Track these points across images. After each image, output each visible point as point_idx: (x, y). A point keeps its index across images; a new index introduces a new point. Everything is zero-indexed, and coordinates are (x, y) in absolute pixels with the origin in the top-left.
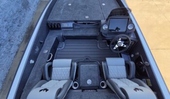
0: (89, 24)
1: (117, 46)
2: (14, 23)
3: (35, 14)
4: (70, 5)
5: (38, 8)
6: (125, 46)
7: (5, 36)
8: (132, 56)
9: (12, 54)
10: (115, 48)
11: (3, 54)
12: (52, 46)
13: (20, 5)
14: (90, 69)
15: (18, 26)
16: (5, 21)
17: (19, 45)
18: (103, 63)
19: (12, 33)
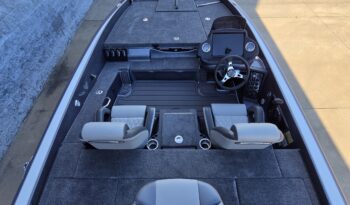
0: (179, 50)
1: (227, 77)
2: (34, 54)
3: (71, 42)
4: (146, 20)
5: (77, 32)
6: (242, 77)
7: (17, 76)
8: (263, 101)
9: (20, 114)
10: (224, 81)
11: (6, 110)
12: (110, 84)
13: (49, 25)
14: (182, 120)
15: (40, 61)
16: (22, 49)
17: (34, 99)
18: (204, 109)
19: (28, 72)
